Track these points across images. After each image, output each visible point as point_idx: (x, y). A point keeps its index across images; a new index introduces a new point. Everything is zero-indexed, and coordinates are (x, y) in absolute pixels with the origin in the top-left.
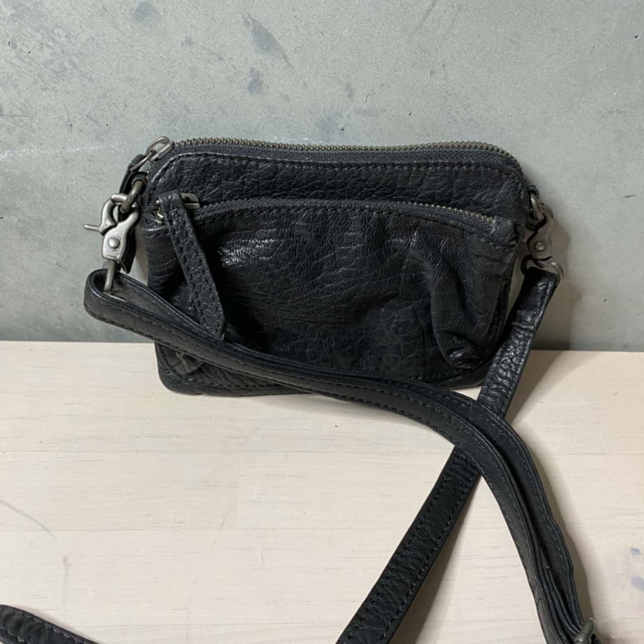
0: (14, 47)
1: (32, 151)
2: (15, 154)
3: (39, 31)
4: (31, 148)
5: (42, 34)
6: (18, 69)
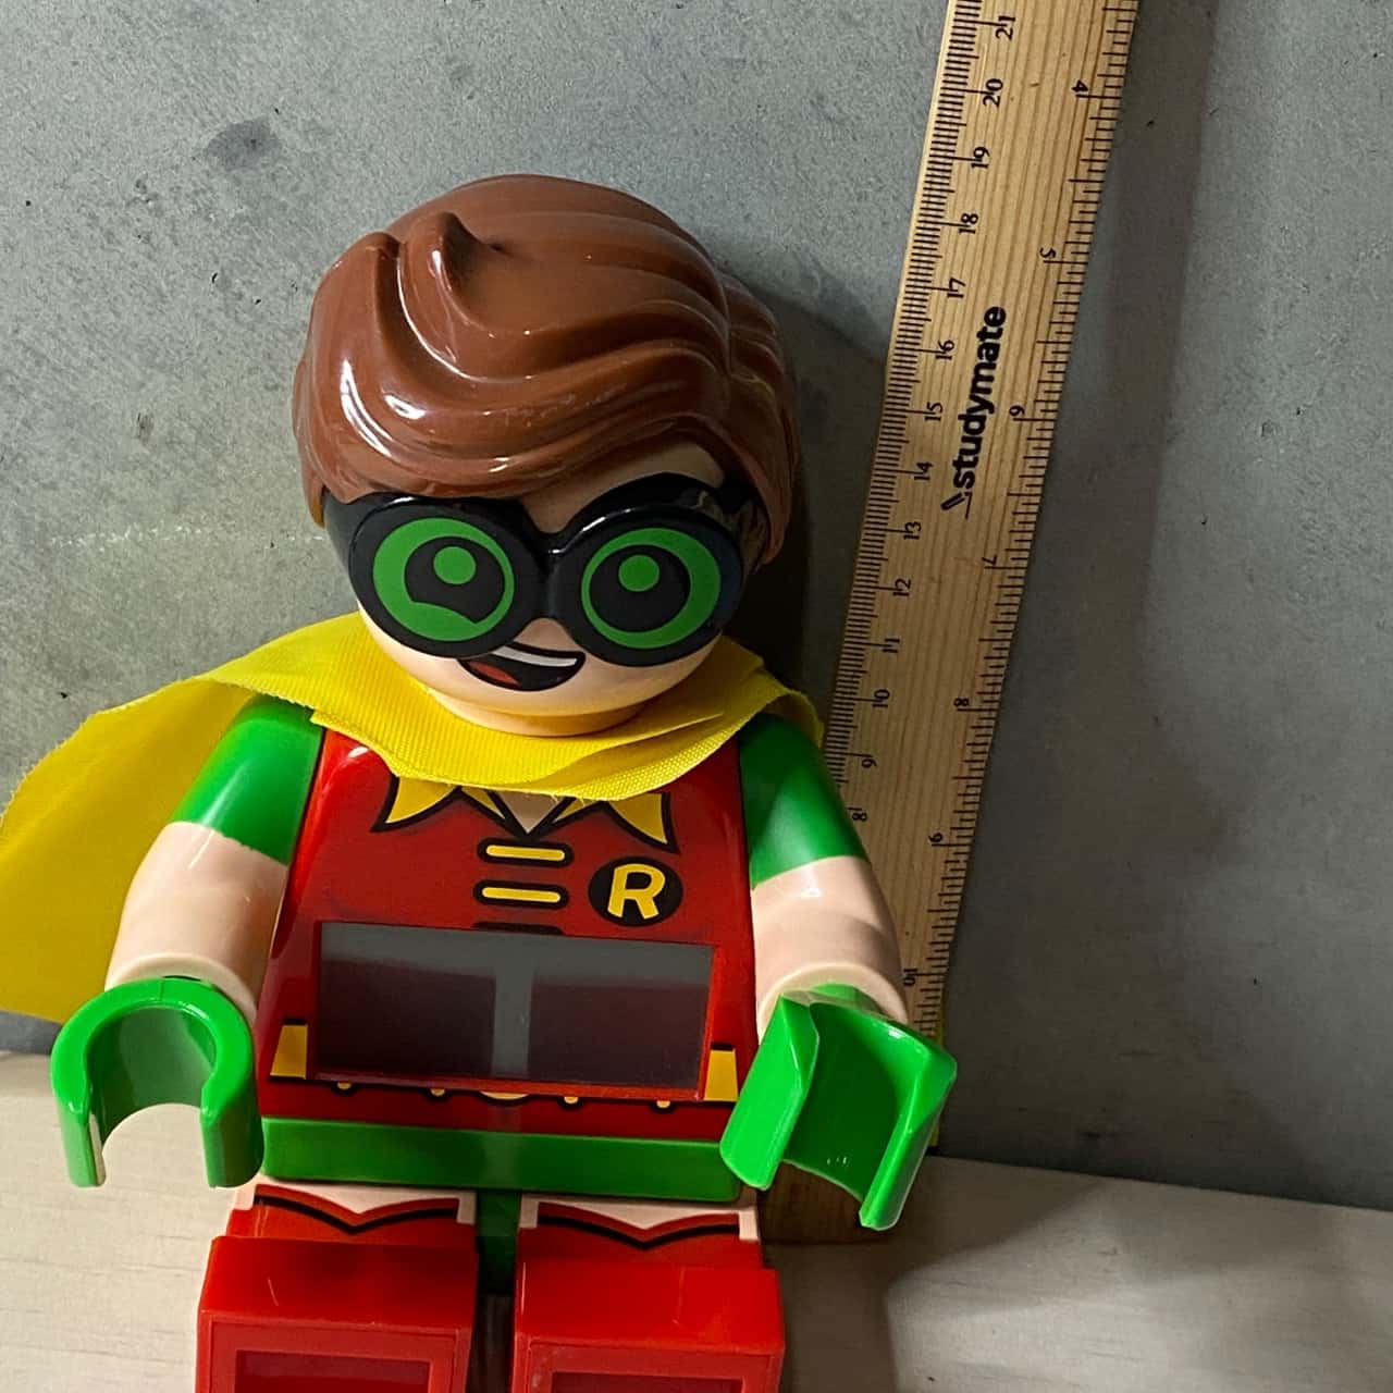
0: (225, 285)
1: (198, 531)
2: (152, 535)
3: (294, 257)
4: (198, 523)
5: (301, 265)
6: (220, 337)
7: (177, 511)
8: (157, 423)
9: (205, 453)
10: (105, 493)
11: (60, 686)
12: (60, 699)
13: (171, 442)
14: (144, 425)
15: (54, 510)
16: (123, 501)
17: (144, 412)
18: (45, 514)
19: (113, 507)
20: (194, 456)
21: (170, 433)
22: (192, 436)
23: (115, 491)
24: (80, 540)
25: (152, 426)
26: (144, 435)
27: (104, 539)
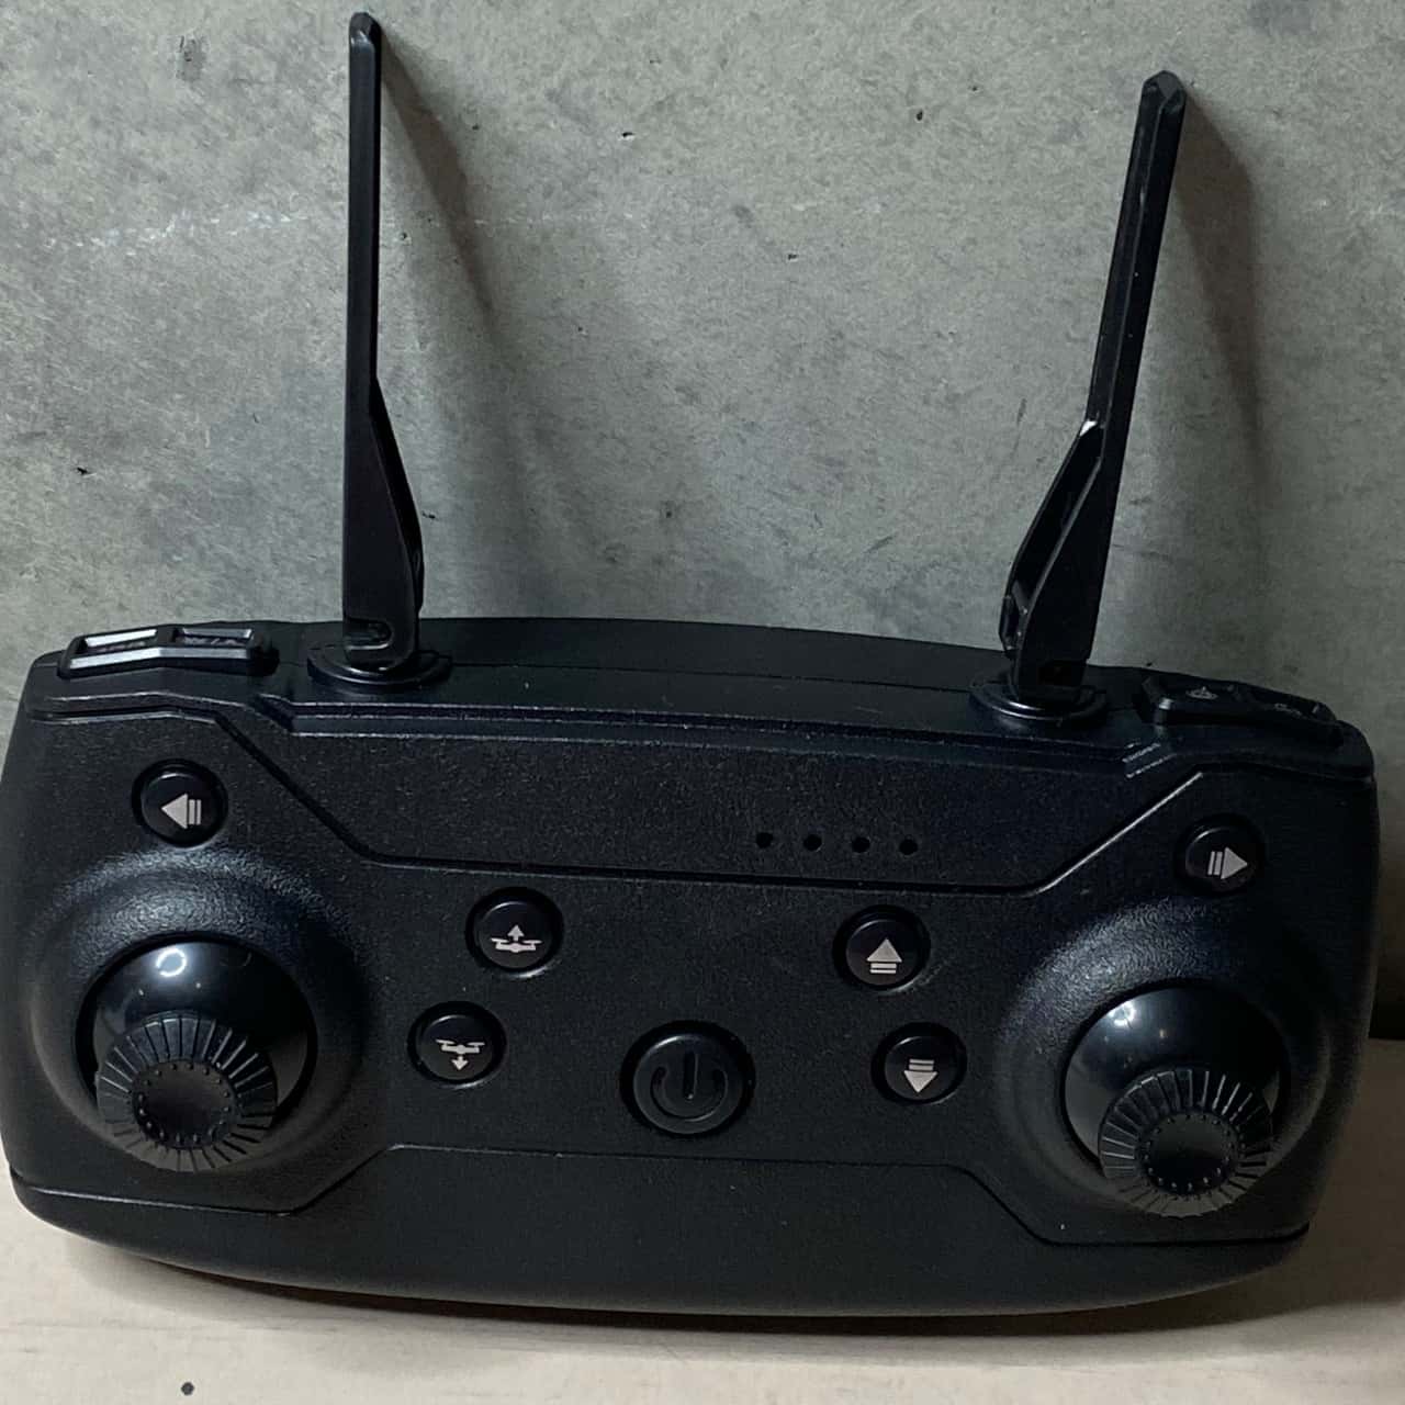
7: (250, 187)
8: (209, 49)
9: (291, 97)
10: (131, 167)
11: (75, 459)
12: (77, 477)
13: (236, 82)
14: (192, 57)
15: (50, 195)
16: (162, 178)
17: (190, 34)
18: (36, 202)
19: (145, 189)
20: (275, 103)
21: (234, 66)
22: (271, 69)
23: (149, 160)
24: (96, 240)
25: (203, 58)
26: (189, 73)
27: (135, 237)
